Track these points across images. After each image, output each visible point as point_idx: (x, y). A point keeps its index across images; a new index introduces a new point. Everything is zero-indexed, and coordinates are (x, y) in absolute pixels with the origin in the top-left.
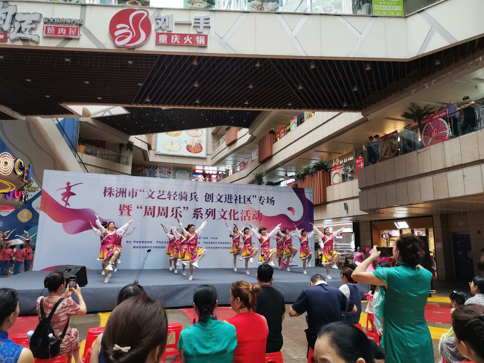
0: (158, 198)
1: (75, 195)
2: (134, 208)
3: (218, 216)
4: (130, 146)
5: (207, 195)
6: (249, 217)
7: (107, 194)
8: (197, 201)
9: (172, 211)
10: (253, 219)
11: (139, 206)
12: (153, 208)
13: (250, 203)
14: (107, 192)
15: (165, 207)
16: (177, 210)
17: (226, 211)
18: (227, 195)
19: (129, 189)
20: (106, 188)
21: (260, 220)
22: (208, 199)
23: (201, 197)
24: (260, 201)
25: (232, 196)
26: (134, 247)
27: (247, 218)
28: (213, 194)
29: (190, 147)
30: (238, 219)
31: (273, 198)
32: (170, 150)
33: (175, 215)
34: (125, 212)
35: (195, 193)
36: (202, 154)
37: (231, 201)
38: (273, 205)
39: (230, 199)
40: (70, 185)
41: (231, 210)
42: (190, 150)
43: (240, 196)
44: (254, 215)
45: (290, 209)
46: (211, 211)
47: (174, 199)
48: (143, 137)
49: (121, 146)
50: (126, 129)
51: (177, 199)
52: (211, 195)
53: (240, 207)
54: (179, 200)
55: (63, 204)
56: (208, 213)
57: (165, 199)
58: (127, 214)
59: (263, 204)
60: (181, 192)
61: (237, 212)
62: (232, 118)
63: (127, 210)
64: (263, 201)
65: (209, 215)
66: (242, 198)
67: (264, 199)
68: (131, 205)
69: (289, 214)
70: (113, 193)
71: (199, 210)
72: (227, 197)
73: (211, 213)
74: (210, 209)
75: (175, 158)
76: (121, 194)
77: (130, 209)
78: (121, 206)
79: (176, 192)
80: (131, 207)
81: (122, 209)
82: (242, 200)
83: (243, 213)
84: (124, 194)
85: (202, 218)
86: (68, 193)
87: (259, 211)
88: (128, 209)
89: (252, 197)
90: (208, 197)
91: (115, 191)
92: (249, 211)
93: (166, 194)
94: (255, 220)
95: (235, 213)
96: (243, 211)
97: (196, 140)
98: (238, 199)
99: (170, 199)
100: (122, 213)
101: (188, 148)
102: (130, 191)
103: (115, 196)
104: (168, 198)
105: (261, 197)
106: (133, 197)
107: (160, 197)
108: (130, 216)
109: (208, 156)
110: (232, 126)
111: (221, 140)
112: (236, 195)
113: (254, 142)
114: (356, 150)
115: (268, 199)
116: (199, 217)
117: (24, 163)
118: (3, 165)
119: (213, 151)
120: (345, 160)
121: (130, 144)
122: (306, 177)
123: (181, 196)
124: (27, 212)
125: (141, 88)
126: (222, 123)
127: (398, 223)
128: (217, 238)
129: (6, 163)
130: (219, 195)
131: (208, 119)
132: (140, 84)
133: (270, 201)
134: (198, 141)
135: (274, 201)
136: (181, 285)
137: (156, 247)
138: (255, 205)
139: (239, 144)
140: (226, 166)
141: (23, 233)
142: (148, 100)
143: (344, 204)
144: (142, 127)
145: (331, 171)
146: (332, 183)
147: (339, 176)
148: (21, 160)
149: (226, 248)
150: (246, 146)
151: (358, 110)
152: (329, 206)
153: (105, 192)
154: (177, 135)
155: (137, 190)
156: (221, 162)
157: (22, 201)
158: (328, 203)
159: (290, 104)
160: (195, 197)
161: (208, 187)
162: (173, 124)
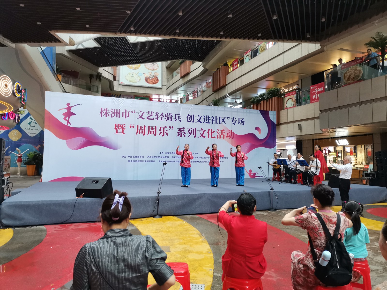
0: (147, 118)
1: (76, 114)
2: (127, 127)
3: (198, 134)
4: (99, 77)
5: (189, 116)
6: (224, 135)
7: (103, 114)
8: (181, 121)
9: (160, 130)
10: (227, 137)
11: (132, 126)
12: (143, 127)
13: (224, 123)
14: (103, 112)
15: (154, 126)
16: (164, 129)
17: (205, 130)
18: (206, 117)
19: (122, 111)
20: (102, 109)
21: (233, 138)
22: (190, 119)
23: (184, 118)
24: (233, 121)
25: (210, 117)
26: (129, 161)
27: (222, 136)
28: (193, 115)
29: (148, 79)
30: (214, 137)
31: (243, 119)
32: (131, 81)
33: (162, 134)
34: (120, 131)
35: (179, 114)
36: (159, 85)
37: (209, 121)
38: (243, 125)
39: (208, 120)
40: (70, 106)
41: (209, 130)
42: (148, 81)
43: (216, 117)
44: (228, 134)
45: (257, 129)
46: (192, 130)
47: (161, 119)
48: (109, 69)
49: (91, 76)
50: (96, 61)
51: (164, 119)
52: (192, 116)
53: (216, 127)
54: (165, 120)
55: (65, 123)
56: (190, 132)
57: (153, 119)
58: (122, 132)
59: (235, 125)
60: (167, 113)
61: (214, 132)
62: (190, 52)
63: (122, 129)
64: (235, 122)
65: (190, 134)
66: (218, 119)
67: (236, 120)
68: (124, 124)
69: (256, 133)
70: (108, 113)
71: (182, 129)
72: (205, 118)
73: (193, 132)
74: (191, 128)
75: (136, 88)
76: (116, 114)
77: (124, 128)
78: (116, 125)
79: (162, 113)
80: (125, 126)
81: (117, 127)
82: (218, 121)
83: (218, 132)
84: (118, 115)
85: (185, 136)
86: (69, 114)
87: (232, 130)
88: (122, 127)
89: (226, 118)
90: (190, 117)
91: (110, 112)
92: (223, 130)
93: (154, 115)
94: (229, 138)
95: (212, 132)
96: (218, 130)
97: (153, 73)
98: (215, 120)
99: (158, 120)
100: (117, 132)
101: (147, 80)
102: (123, 112)
103: (110, 116)
104: (156, 118)
105: (234, 118)
106: (126, 118)
107: (149, 118)
108: (124, 134)
109: (163, 86)
110: (186, 59)
111: (175, 73)
112: (213, 117)
113: (205, 74)
114: (301, 80)
115: (239, 120)
116: (183, 135)
117: (21, 86)
118: (4, 87)
119: (168, 82)
120: (290, 88)
121: (99, 75)
122: (261, 102)
123: (167, 116)
124: (17, 132)
125: (128, 16)
126: (180, 57)
127: (339, 140)
128: (197, 153)
129: (6, 85)
130: (199, 116)
131: (168, 53)
132: (128, 12)
133: (241, 122)
134: (154, 74)
135: (244, 121)
136: (196, 195)
137: (148, 161)
138: (229, 125)
139: (192, 76)
140: (177, 95)
141: (15, 149)
142: (132, 29)
143: (299, 124)
144: (110, 59)
145: (285, 97)
146: (285, 107)
147: (293, 101)
148: (18, 83)
149: (205, 162)
150: (198, 78)
151: (318, 41)
152: (282, 127)
153: (101, 113)
154: (137, 68)
155: (129, 111)
156: (174, 91)
157: (16, 122)
158: (281, 124)
159: (260, 35)
160: (179, 118)
161: (190, 108)
162: (138, 58)
